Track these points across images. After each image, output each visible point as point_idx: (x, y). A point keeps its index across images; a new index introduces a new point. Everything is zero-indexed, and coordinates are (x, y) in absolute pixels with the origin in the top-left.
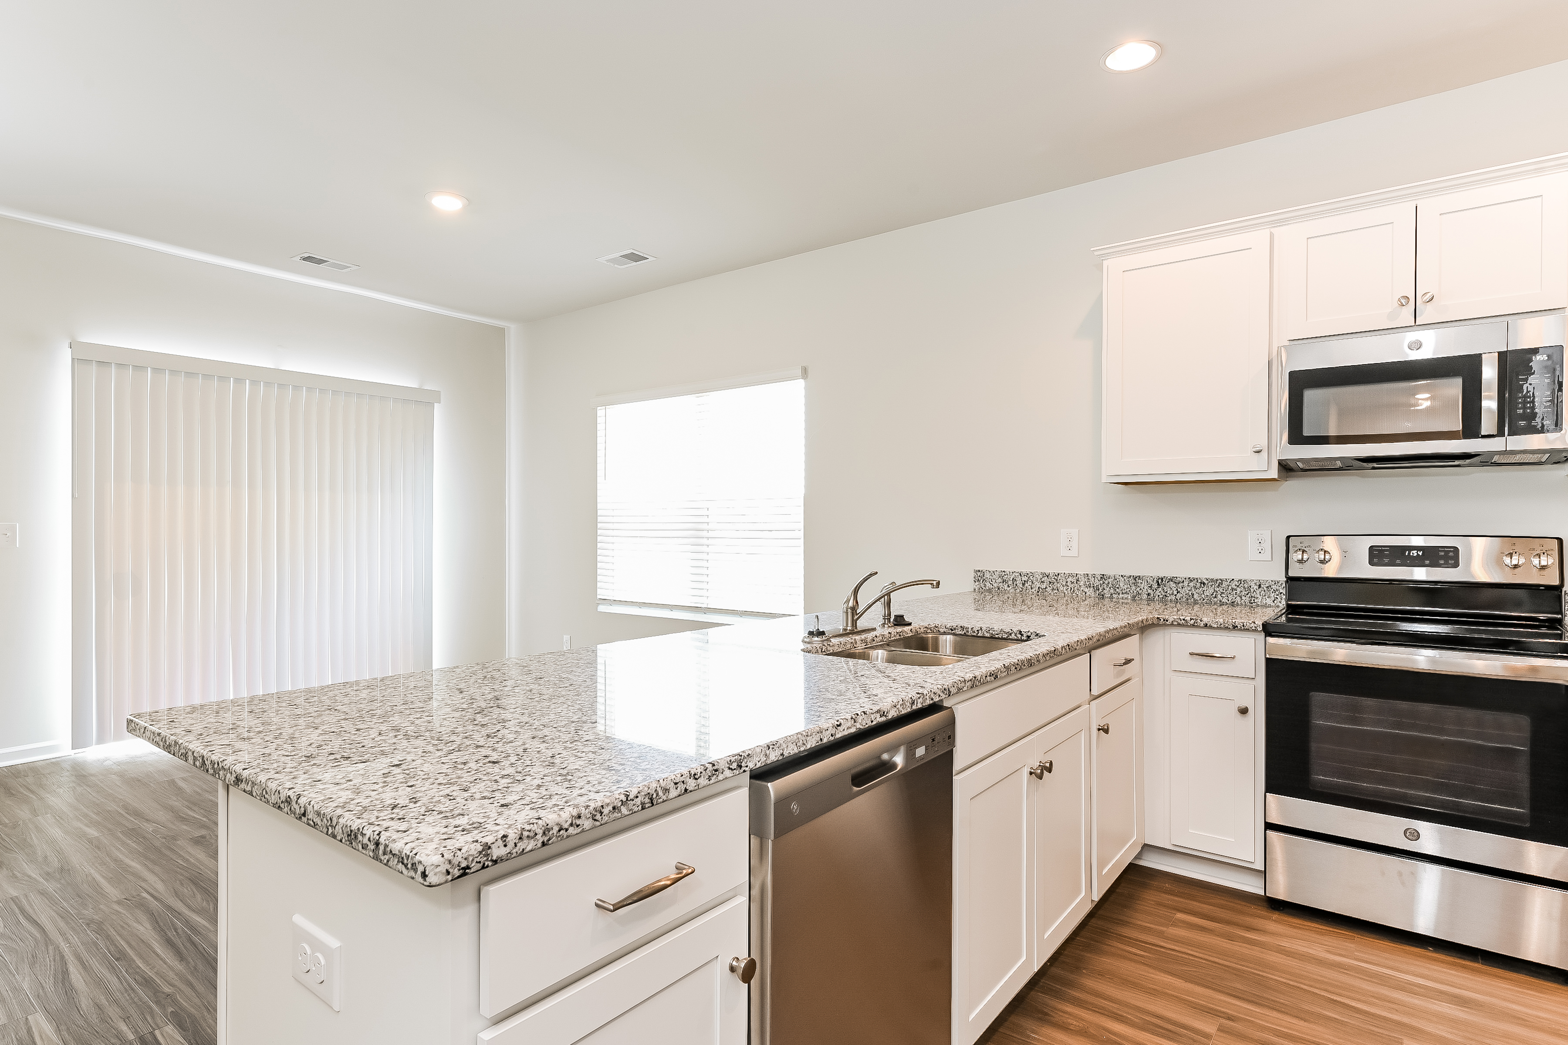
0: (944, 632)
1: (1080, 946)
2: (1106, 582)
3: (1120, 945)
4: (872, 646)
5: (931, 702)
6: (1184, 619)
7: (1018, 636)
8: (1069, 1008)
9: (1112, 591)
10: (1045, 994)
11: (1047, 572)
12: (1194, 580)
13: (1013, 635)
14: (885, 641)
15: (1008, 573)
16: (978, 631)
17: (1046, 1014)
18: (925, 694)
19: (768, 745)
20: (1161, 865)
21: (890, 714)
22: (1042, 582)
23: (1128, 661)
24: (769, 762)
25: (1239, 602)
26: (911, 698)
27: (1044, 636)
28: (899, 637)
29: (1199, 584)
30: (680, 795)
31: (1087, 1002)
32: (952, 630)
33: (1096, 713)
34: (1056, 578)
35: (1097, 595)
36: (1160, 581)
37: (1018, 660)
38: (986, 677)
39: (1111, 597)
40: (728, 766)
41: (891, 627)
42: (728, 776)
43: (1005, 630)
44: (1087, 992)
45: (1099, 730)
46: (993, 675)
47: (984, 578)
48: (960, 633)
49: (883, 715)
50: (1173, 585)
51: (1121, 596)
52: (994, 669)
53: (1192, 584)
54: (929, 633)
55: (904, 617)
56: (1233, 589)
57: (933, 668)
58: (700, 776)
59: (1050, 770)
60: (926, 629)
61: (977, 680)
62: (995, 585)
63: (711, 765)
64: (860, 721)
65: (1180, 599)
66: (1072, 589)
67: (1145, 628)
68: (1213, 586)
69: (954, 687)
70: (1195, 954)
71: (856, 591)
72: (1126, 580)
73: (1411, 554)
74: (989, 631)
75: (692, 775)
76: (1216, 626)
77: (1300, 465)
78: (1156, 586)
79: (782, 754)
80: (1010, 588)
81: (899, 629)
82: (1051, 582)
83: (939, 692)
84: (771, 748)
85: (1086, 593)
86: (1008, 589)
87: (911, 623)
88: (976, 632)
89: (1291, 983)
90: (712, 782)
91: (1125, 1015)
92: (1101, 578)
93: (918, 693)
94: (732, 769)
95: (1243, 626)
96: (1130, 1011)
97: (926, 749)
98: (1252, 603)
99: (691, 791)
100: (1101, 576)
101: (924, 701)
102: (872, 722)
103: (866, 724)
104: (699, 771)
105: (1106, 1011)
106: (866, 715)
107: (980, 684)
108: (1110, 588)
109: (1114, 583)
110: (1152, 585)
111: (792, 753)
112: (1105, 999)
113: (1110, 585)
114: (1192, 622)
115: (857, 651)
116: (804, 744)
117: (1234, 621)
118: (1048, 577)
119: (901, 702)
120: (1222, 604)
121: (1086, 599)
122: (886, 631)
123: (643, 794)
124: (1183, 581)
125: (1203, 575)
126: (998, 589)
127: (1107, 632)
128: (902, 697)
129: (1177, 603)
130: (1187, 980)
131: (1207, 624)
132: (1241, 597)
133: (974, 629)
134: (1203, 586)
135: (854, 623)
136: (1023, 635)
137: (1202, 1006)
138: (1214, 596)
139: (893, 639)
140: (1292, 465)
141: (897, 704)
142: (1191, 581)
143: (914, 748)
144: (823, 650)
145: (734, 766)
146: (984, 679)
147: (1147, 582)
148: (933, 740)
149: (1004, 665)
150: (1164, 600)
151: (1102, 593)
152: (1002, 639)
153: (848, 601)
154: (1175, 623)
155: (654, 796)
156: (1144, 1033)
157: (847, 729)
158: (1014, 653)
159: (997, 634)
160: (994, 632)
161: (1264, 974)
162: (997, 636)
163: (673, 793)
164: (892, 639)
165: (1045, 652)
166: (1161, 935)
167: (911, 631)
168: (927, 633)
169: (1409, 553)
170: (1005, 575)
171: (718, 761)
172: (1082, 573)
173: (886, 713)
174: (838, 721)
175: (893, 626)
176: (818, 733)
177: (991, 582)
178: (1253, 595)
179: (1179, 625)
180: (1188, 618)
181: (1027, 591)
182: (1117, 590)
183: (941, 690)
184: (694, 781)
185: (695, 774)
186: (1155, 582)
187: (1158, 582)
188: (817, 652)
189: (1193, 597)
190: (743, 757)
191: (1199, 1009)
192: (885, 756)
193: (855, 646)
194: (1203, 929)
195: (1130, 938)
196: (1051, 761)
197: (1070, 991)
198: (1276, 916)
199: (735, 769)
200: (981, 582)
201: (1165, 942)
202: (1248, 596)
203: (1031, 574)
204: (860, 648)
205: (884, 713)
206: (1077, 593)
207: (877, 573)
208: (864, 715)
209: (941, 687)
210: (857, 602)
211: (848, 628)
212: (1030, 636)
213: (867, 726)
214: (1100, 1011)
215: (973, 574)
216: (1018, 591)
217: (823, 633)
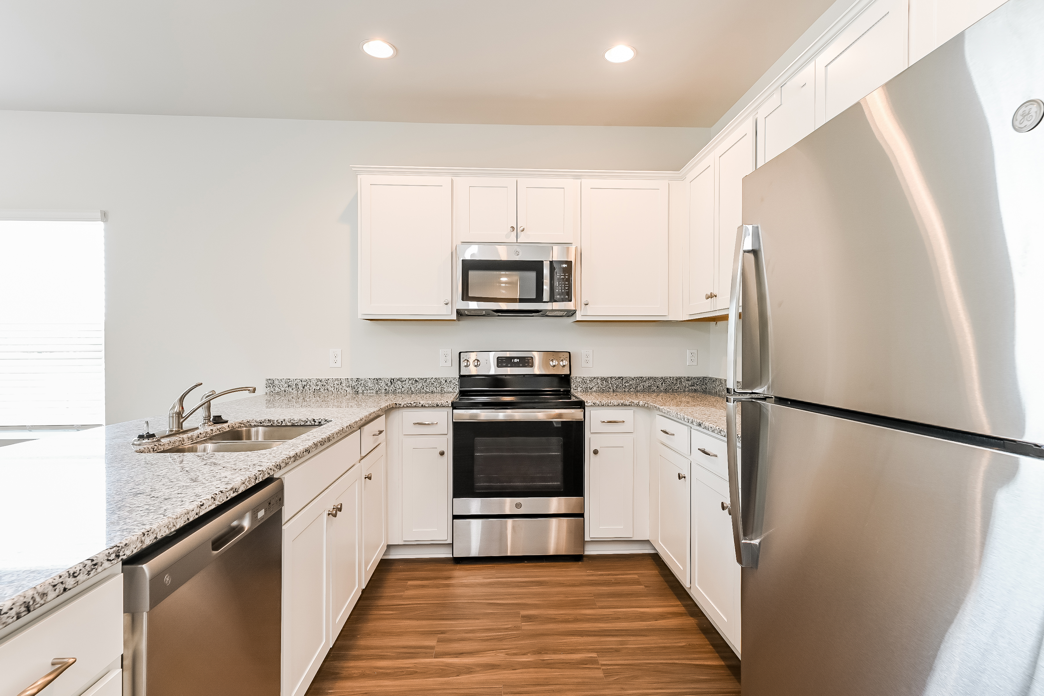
0: (255, 425)
1: (354, 621)
2: (360, 383)
3: (378, 612)
4: (197, 442)
5: (268, 476)
6: (410, 403)
7: (312, 422)
8: (352, 664)
9: (363, 389)
10: (334, 661)
11: (320, 378)
12: (412, 379)
13: (309, 422)
14: (208, 437)
15: (292, 380)
16: (282, 422)
17: (338, 673)
18: (264, 471)
19: (143, 533)
20: (397, 556)
21: (240, 489)
22: (317, 385)
23: (381, 432)
24: (144, 546)
25: (436, 391)
26: (255, 475)
27: (331, 421)
28: (219, 433)
29: (414, 382)
30: (58, 596)
31: (362, 655)
32: (261, 423)
33: (364, 468)
34: (327, 382)
35: (354, 392)
36: (392, 381)
37: (322, 439)
38: (303, 452)
39: (363, 393)
40: (107, 558)
41: (211, 425)
42: (106, 567)
43: (302, 420)
44: (362, 649)
45: (366, 478)
46: (307, 450)
47: (274, 384)
48: (268, 424)
49: (235, 491)
50: (400, 383)
51: (369, 391)
52: (308, 446)
53: (410, 382)
54: (243, 427)
55: (222, 416)
56: (432, 384)
57: (263, 452)
58: (80, 573)
59: (340, 510)
60: (240, 424)
61: (298, 455)
62: (283, 389)
63: (90, 561)
64: (218, 499)
65: (404, 391)
66: (338, 389)
67: (388, 410)
68: (422, 382)
69: (283, 462)
70: (421, 602)
71: (182, 400)
72: (372, 381)
73: (515, 361)
74: (291, 421)
75: (71, 575)
76: (427, 406)
77: (466, 312)
78: (390, 384)
79: (156, 538)
80: (294, 390)
81: (219, 426)
82: (323, 385)
83: (273, 468)
84: (146, 535)
85: (347, 391)
86: (292, 391)
87: (228, 421)
88: (281, 423)
89: (470, 601)
90: (91, 576)
91: (386, 654)
92: (357, 380)
93: (259, 471)
94: (110, 560)
95: (442, 404)
96: (388, 650)
97: (265, 511)
98: (442, 391)
99: (70, 589)
100: (356, 379)
101: (264, 476)
102: (227, 498)
103: (223, 500)
104: (78, 569)
105: (375, 656)
106: (223, 494)
107: (299, 458)
108: (362, 387)
109: (365, 383)
110: (387, 384)
111: (164, 535)
112: (372, 649)
113: (362, 385)
114: (415, 404)
115: (186, 447)
116: (174, 526)
117: (437, 402)
118: (321, 381)
119: (248, 479)
120: (427, 393)
121: (347, 395)
122: (208, 429)
123: (18, 604)
124: (406, 380)
125: (416, 377)
126: (285, 391)
127: (370, 415)
128: (248, 475)
129: (402, 393)
130: (418, 619)
131: (423, 405)
132: (436, 388)
133: (280, 421)
134: (416, 383)
135: (180, 425)
136: (316, 422)
137: (427, 631)
138: (422, 388)
139: (215, 434)
140: (463, 312)
141: (245, 481)
142: (410, 380)
143: (257, 512)
144: (155, 449)
145: (113, 556)
146: (302, 454)
147: (385, 382)
148: (270, 504)
149: (314, 443)
150: (394, 392)
151: (357, 390)
152: (301, 426)
153: (174, 407)
154: (405, 406)
155: (31, 603)
156: (398, 660)
157: (209, 507)
158: (316, 435)
159: (297, 423)
160: (294, 422)
161: (456, 601)
162: (296, 424)
163: (52, 595)
164: (213, 434)
165: (338, 431)
166: (401, 598)
167: (228, 427)
168: (241, 427)
169: (514, 361)
170: (290, 382)
171: (96, 556)
172: (344, 378)
173: (237, 489)
174: (201, 502)
175: (213, 425)
176: (186, 514)
177: (279, 387)
178: (443, 387)
179: (407, 407)
180: (412, 402)
181: (306, 392)
182: (367, 388)
183: (275, 467)
184: (74, 579)
185: (74, 573)
186: (389, 381)
187: (391, 381)
188: (149, 451)
189: (411, 390)
190: (120, 547)
191: (427, 634)
192: (235, 523)
193: (183, 443)
194: (423, 586)
195: (383, 606)
196: (341, 504)
197: (348, 653)
198: (458, 567)
199: (113, 560)
200: (272, 388)
201: (404, 601)
202: (440, 387)
203: (309, 380)
204: (188, 445)
205: (236, 489)
206: (341, 391)
207: (202, 384)
208: (221, 493)
209: (275, 464)
210: (183, 408)
211: (174, 429)
212: (321, 422)
213: (223, 502)
214: (371, 658)
215: (265, 382)
216: (300, 392)
217: (153, 435)
